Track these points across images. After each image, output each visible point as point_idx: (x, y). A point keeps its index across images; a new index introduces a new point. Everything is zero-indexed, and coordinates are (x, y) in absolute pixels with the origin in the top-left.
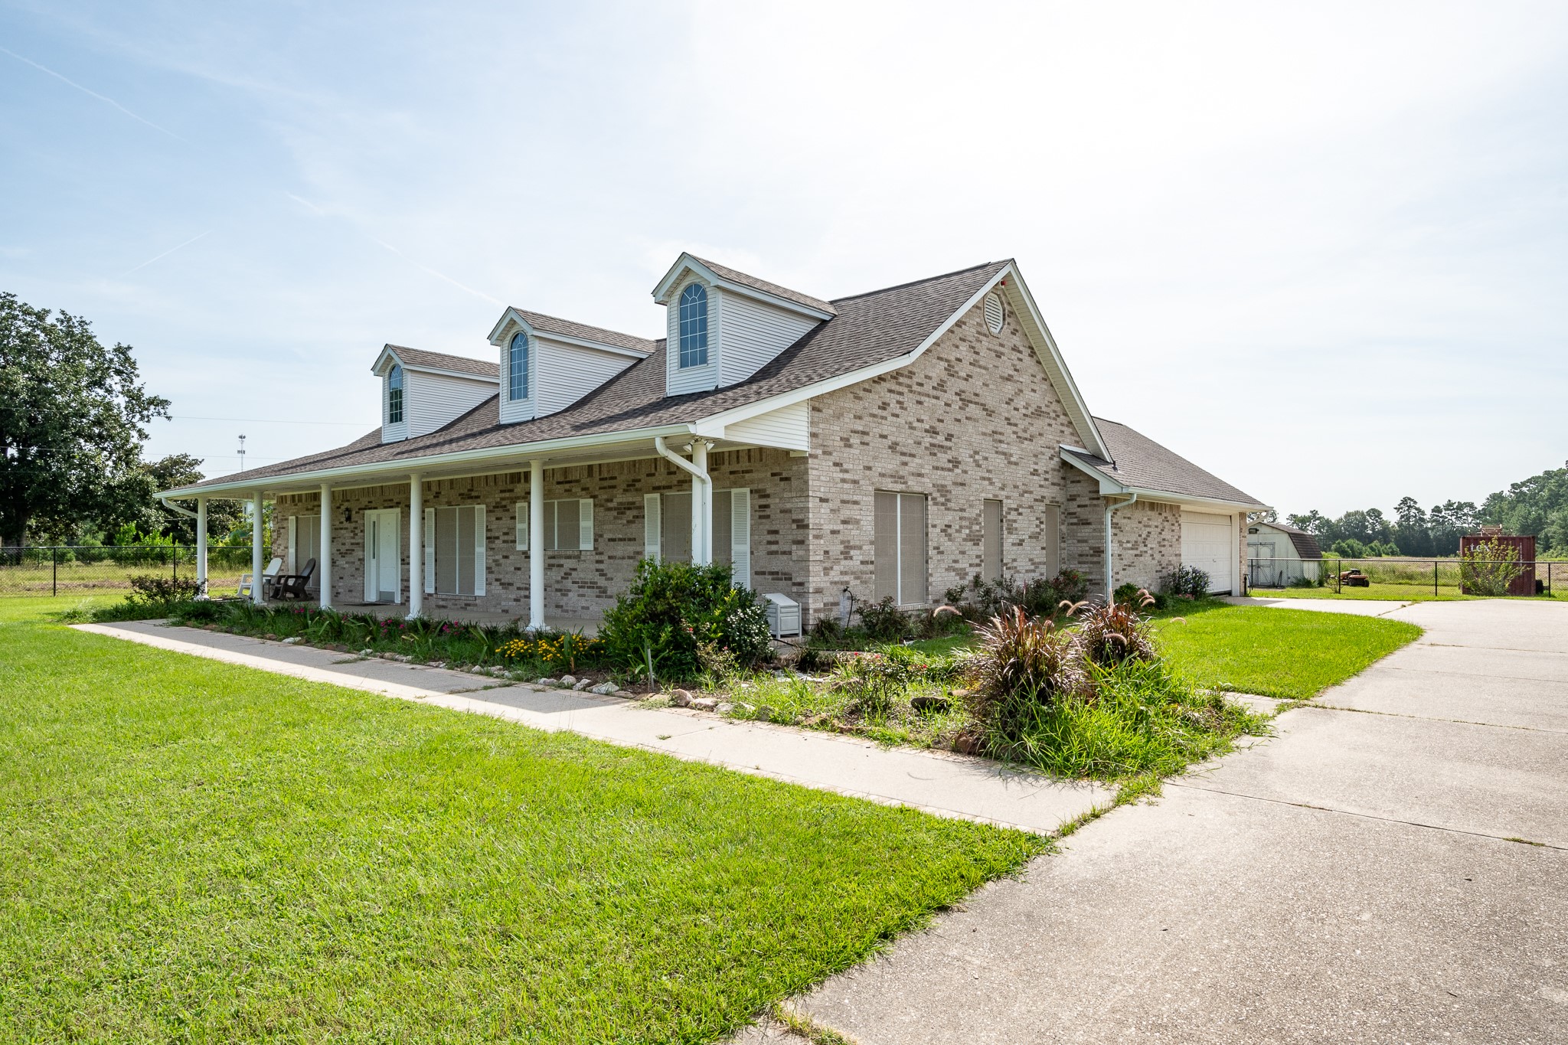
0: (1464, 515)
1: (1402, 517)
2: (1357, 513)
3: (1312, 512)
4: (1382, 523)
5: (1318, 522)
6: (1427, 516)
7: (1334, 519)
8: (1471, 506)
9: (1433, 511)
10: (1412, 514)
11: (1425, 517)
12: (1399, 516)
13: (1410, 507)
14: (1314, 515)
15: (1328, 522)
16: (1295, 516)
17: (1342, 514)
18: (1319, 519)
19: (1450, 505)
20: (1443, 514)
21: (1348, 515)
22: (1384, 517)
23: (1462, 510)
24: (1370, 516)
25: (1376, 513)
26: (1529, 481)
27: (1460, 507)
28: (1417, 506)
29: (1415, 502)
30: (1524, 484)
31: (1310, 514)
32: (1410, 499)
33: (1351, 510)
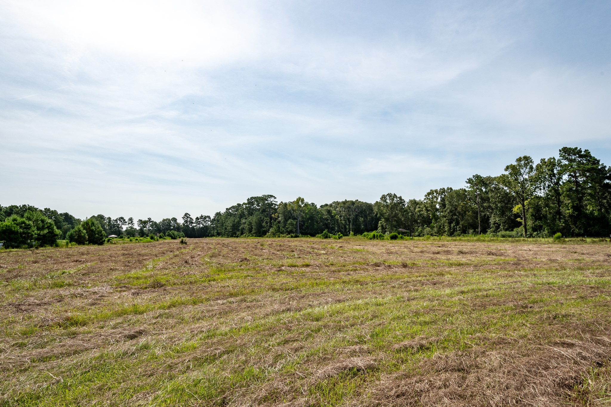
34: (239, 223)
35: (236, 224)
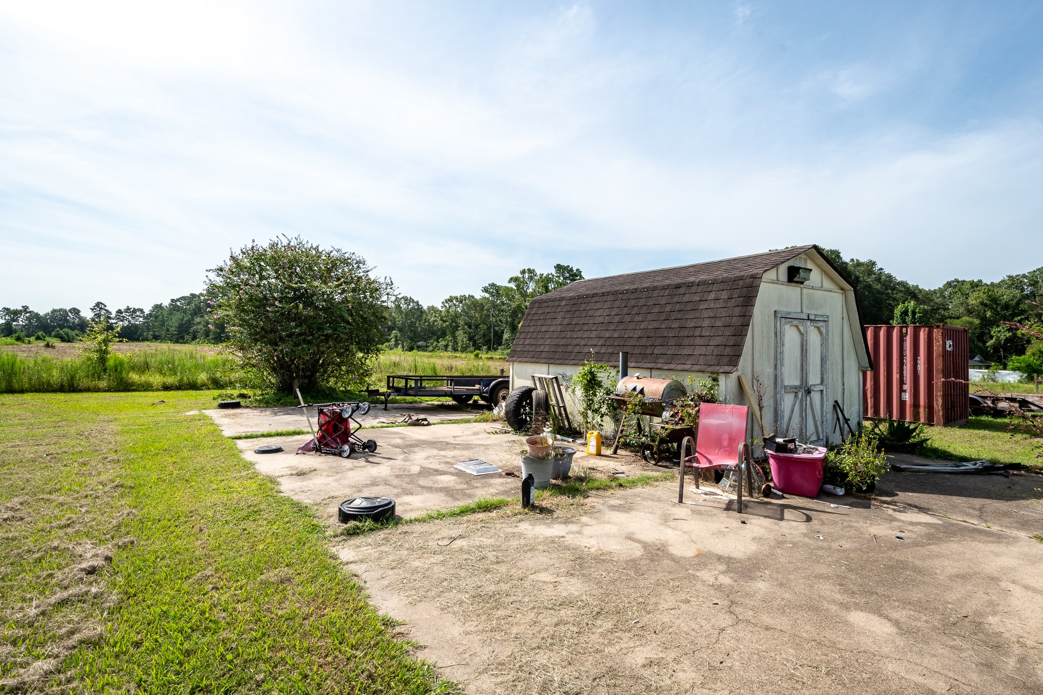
0: (137, 316)
1: (95, 315)
2: (60, 310)
3: (23, 307)
4: (80, 318)
5: (28, 314)
6: (113, 315)
7: (42, 313)
8: (142, 311)
9: (117, 312)
10: (102, 313)
11: (111, 316)
12: (93, 314)
13: (101, 308)
14: (26, 309)
15: (37, 315)
16: (8, 309)
17: (49, 310)
18: (30, 312)
19: (128, 309)
20: (123, 314)
21: (54, 311)
22: (82, 314)
23: (136, 313)
24: (71, 313)
25: (76, 311)
26: (181, 298)
27: (135, 311)
28: (106, 308)
29: (105, 306)
30: (178, 300)
31: (21, 308)
32: (101, 303)
33: (57, 308)
34: (190, 323)
35: (186, 323)
